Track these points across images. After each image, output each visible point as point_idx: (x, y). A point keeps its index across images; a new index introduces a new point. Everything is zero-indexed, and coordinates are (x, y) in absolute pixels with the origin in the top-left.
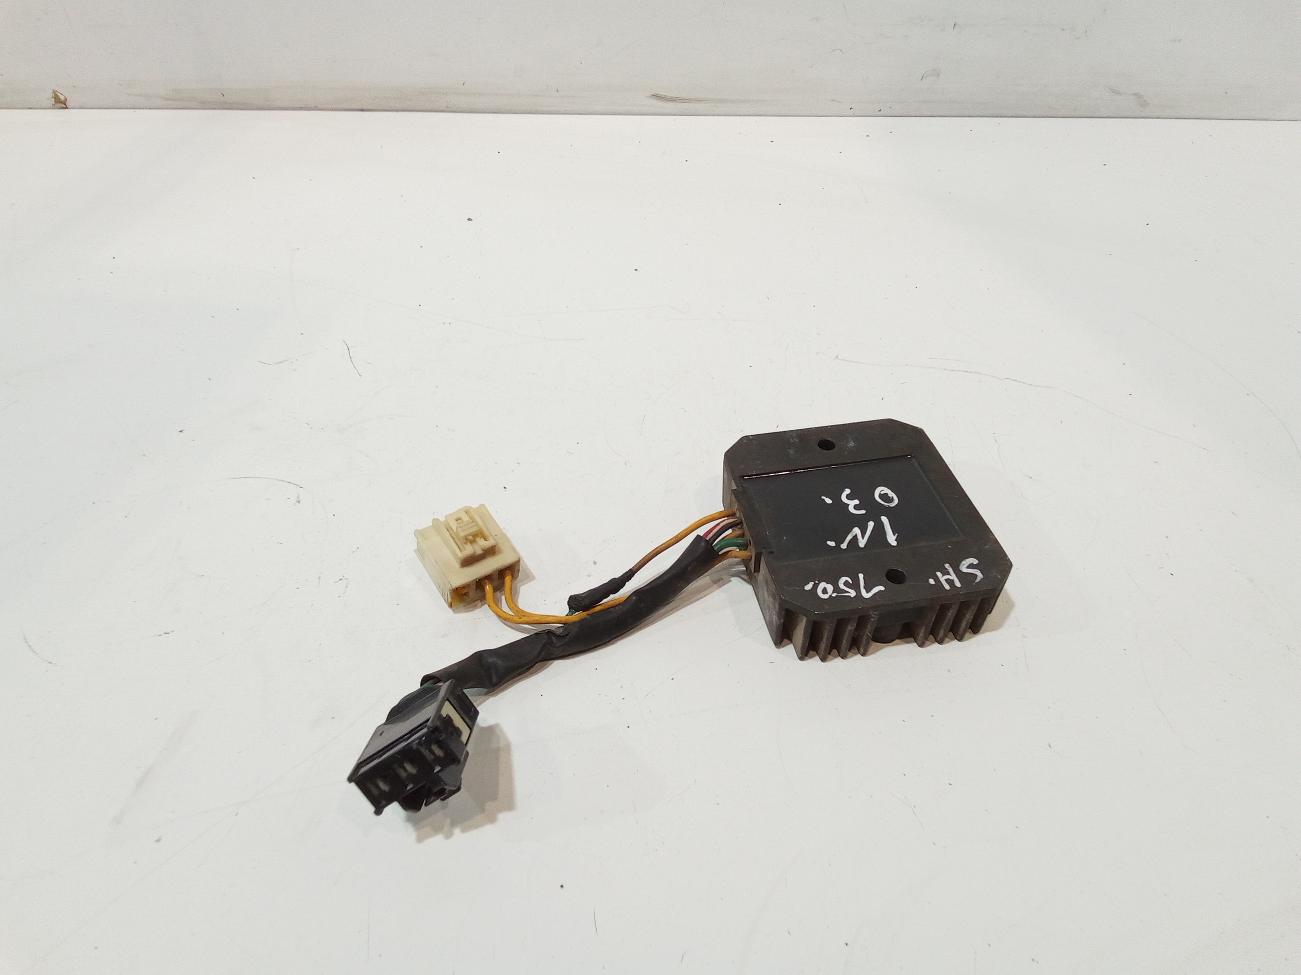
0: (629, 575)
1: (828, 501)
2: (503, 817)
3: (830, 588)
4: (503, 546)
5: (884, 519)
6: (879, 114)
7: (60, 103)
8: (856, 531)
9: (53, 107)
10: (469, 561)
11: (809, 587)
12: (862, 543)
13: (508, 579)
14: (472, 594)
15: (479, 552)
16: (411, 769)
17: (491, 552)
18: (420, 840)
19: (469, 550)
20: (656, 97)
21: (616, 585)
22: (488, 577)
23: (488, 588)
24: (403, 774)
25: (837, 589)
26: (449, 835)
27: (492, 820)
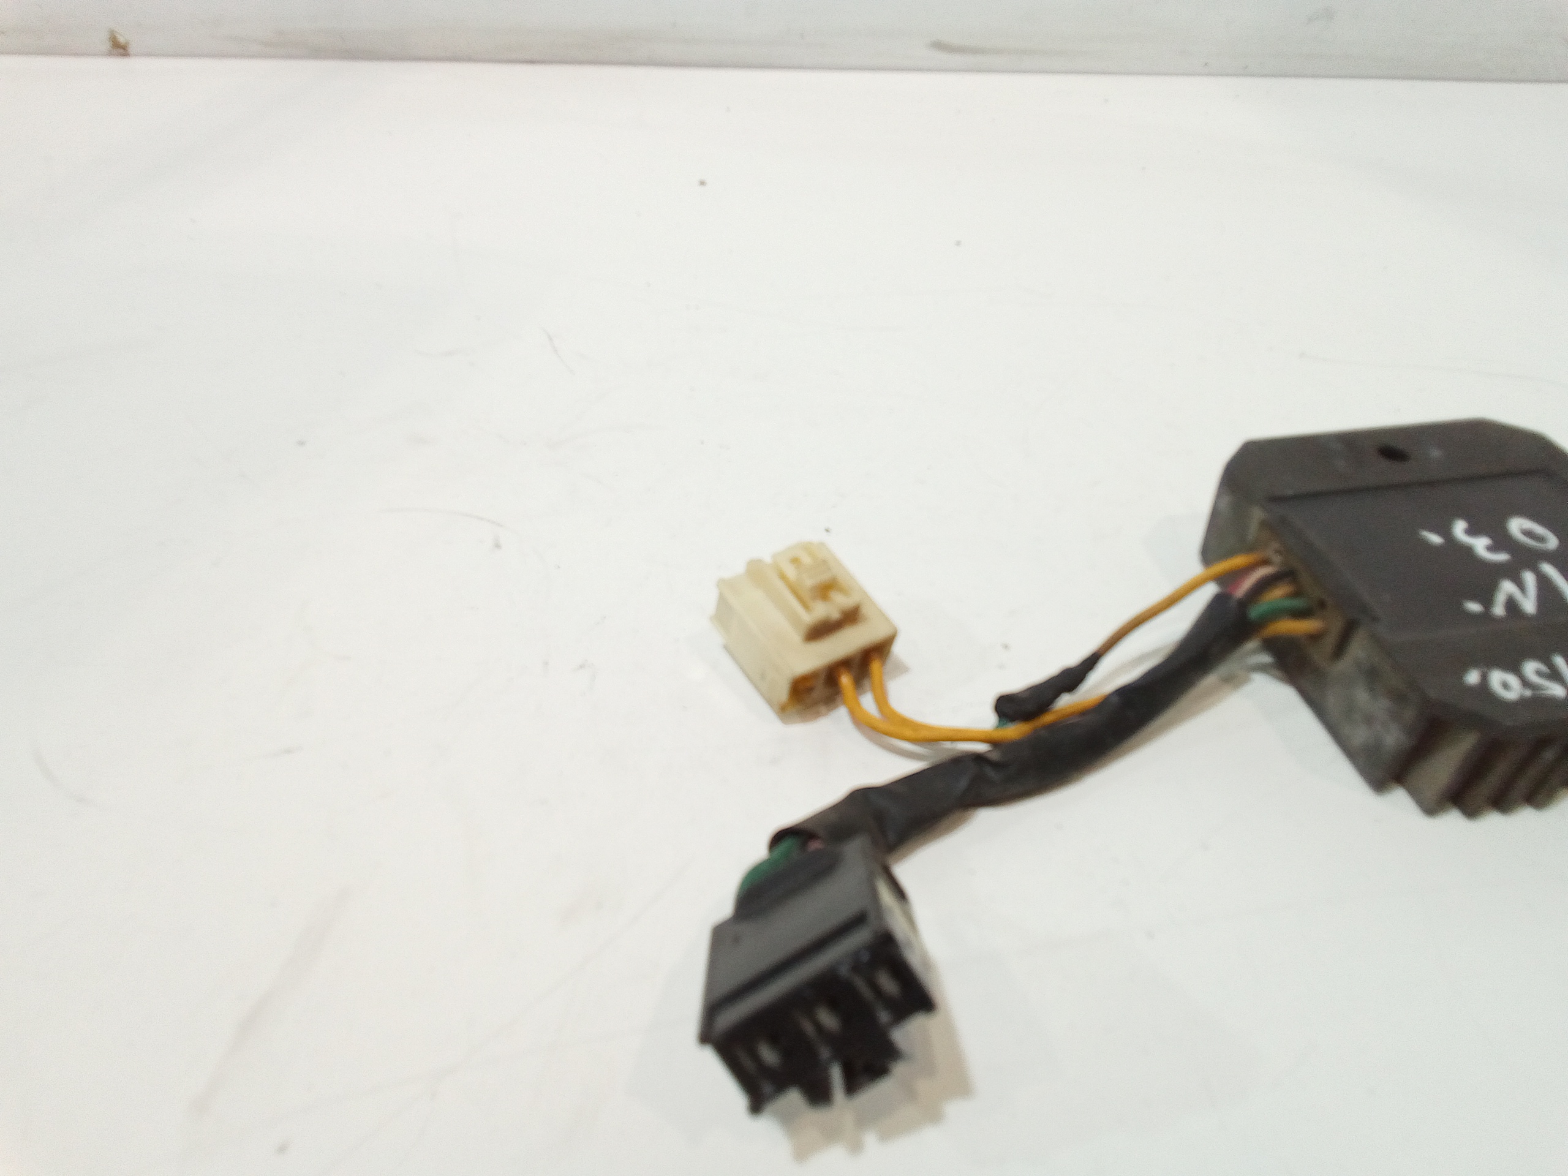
0: (1091, 662)
1: (1435, 539)
2: (954, 1110)
3: (1513, 680)
4: (865, 610)
5: (1548, 569)
6: (1245, 72)
7: (119, 48)
8: (1507, 587)
9: (110, 54)
10: (819, 631)
11: (1473, 677)
12: (1529, 605)
13: (875, 666)
14: (820, 691)
15: (835, 615)
16: (828, 1019)
17: (851, 617)
18: (801, 1154)
19: (822, 611)
20: (939, 46)
21: (1071, 679)
22: (845, 664)
23: (846, 680)
24: (808, 1028)
25: (1526, 683)
26: (856, 1147)
27: (934, 1116)
